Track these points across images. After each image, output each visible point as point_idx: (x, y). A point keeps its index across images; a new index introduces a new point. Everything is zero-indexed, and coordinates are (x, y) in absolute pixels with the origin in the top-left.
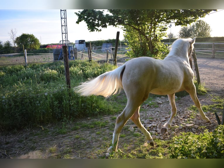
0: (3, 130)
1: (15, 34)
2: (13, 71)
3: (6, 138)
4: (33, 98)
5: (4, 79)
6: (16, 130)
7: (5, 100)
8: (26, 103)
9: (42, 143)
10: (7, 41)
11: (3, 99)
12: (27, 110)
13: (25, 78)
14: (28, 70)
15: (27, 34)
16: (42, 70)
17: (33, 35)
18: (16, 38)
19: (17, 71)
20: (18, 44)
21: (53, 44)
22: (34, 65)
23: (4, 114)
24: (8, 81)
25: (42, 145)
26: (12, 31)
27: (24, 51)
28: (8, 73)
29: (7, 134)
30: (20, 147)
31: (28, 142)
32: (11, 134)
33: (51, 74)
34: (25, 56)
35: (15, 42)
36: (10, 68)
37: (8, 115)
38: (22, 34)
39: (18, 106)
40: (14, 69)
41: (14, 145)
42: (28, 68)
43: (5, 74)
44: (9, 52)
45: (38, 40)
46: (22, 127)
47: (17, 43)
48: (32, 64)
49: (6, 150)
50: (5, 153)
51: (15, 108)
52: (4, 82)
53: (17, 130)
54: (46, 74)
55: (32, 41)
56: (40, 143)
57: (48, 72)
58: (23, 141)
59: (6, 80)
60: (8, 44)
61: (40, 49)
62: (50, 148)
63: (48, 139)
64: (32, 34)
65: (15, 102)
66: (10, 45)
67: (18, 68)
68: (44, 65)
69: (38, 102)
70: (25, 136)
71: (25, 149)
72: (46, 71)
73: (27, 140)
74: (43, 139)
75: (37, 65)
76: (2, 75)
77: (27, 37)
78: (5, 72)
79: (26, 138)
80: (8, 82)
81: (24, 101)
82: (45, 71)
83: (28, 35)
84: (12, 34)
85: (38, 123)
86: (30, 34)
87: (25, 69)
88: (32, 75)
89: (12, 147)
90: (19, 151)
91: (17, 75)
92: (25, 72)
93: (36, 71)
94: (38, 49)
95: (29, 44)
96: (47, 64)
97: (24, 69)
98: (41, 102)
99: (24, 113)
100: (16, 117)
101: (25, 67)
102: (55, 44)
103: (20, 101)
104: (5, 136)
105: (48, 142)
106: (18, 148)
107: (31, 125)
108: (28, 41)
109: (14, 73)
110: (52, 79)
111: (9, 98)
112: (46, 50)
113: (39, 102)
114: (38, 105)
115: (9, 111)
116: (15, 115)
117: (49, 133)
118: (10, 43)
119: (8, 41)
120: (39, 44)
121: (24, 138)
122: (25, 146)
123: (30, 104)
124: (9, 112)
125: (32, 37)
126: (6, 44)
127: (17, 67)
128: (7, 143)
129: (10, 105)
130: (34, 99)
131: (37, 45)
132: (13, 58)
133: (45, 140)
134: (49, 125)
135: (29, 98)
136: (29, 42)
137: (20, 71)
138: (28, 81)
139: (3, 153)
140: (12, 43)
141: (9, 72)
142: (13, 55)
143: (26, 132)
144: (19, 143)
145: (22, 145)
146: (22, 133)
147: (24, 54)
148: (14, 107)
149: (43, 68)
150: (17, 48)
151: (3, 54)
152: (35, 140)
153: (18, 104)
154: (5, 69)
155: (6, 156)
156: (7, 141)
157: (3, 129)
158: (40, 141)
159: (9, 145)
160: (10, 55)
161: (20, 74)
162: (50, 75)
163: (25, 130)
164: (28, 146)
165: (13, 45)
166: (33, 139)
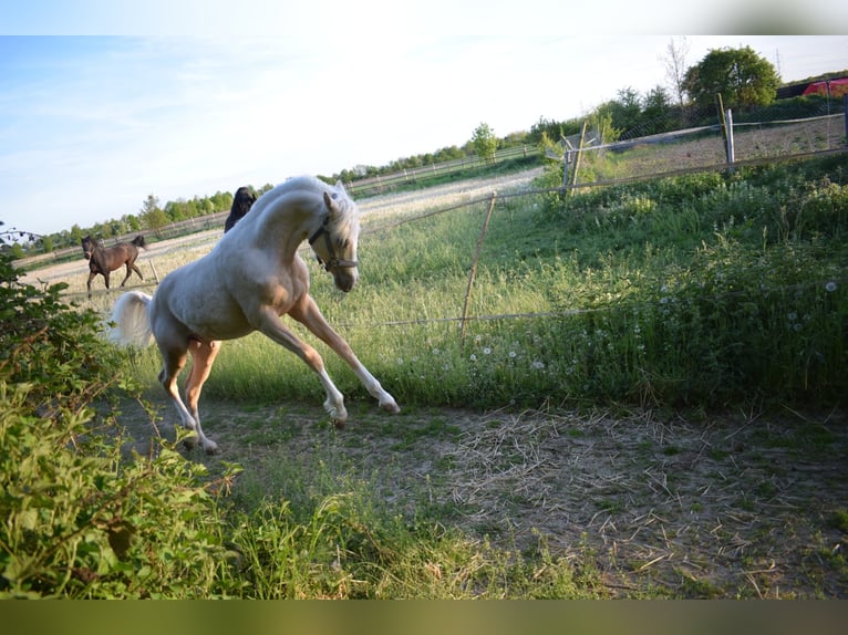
0: (657, 402)
1: (682, 58)
2: (684, 196)
3: (667, 433)
4: (774, 298)
5: (654, 223)
6: (701, 412)
7: (669, 301)
8: (748, 314)
9: (800, 480)
10: (655, 89)
11: (662, 295)
12: (746, 343)
13: (726, 221)
14: (739, 190)
15: (727, 49)
16: (795, 187)
17: (748, 49)
18: (686, 70)
19: (698, 192)
20: (694, 91)
21: (829, 74)
22: (759, 169)
23: (664, 347)
24: (666, 231)
25: (801, 487)
26: (671, 48)
27: (721, 117)
28: (665, 202)
29: (670, 420)
30: (715, 476)
31: (746, 463)
32: (683, 423)
33: (839, 202)
34: (725, 137)
35: (683, 87)
36: (674, 182)
37: (678, 352)
38: (709, 52)
39: (714, 325)
40: (687, 186)
41: (694, 461)
42: (736, 180)
43: (656, 204)
44: (660, 129)
45: (772, 67)
46: (725, 404)
47: (689, 88)
48: (754, 166)
49: (665, 472)
50: (665, 484)
51: (704, 329)
52: (651, 233)
53: (706, 410)
54: (815, 202)
55: (747, 74)
56: (792, 477)
57: (824, 196)
58: (726, 454)
59: (658, 228)
60: (658, 98)
61: (780, 101)
62: (836, 511)
63: (825, 467)
64: (744, 47)
65: (707, 309)
66: (664, 101)
67: (701, 183)
68: (801, 164)
69: (792, 316)
70: (733, 440)
71: (735, 488)
72: (815, 192)
73: (744, 454)
74: (807, 468)
75: (773, 166)
76: (646, 209)
77: (726, 63)
78: (656, 199)
79: (740, 449)
80: (667, 235)
81: (741, 308)
82: (811, 189)
83: (732, 51)
84: (671, 59)
85: (789, 399)
86: (737, 49)
87: (728, 185)
88: (758, 209)
89: (687, 469)
90: (713, 490)
91: (700, 210)
92: (727, 198)
93: (772, 193)
94: (768, 102)
95: (733, 89)
96: (814, 161)
97: (724, 185)
98: (807, 317)
99: (738, 352)
100: (707, 363)
101: (726, 176)
102: (838, 73)
103: (723, 308)
104: (665, 424)
105: (828, 484)
106: (707, 477)
107: (757, 402)
108: (730, 76)
109: (685, 202)
110: (842, 223)
111: (682, 292)
112: (803, 101)
113: (800, 315)
114: (792, 328)
115: (684, 339)
116: (704, 358)
117: (832, 445)
118: (666, 93)
119: (658, 88)
120: (772, 83)
121: (729, 446)
122: (734, 477)
123: (760, 322)
124: (681, 342)
125: (746, 57)
126: (650, 99)
127: (698, 180)
128: (671, 452)
129: (687, 318)
130: (779, 304)
131: (764, 90)
132: (675, 146)
133: (816, 472)
134: (836, 413)
135: (758, 297)
136: (733, 79)
137: (708, 192)
138: (739, 232)
139: (658, 481)
140: (672, 94)
141: (668, 197)
142: (676, 137)
143: (739, 424)
144: (711, 461)
145: (722, 469)
146: (722, 427)
147: (723, 127)
148: (701, 326)
149: (800, 178)
150: (687, 107)
151: (641, 136)
152: (773, 461)
153: (715, 316)
154: (656, 188)
155: (666, 493)
156: (670, 442)
157: (658, 398)
158: (794, 470)
159: (676, 458)
160: (665, 139)
161: (710, 203)
162: (835, 204)
163: (736, 417)
164: (743, 478)
165: (676, 97)
166: (766, 456)
